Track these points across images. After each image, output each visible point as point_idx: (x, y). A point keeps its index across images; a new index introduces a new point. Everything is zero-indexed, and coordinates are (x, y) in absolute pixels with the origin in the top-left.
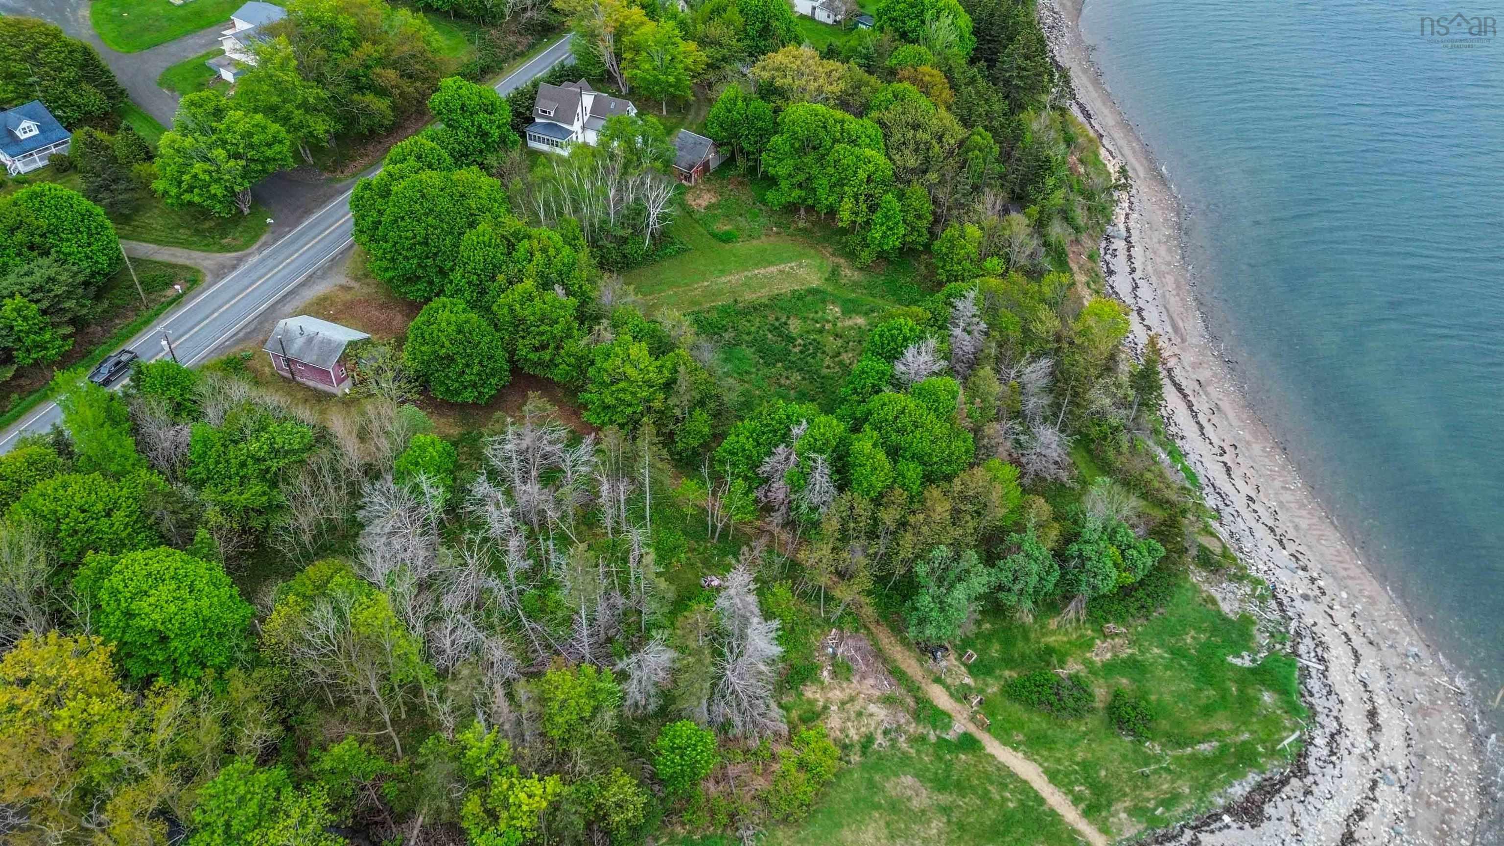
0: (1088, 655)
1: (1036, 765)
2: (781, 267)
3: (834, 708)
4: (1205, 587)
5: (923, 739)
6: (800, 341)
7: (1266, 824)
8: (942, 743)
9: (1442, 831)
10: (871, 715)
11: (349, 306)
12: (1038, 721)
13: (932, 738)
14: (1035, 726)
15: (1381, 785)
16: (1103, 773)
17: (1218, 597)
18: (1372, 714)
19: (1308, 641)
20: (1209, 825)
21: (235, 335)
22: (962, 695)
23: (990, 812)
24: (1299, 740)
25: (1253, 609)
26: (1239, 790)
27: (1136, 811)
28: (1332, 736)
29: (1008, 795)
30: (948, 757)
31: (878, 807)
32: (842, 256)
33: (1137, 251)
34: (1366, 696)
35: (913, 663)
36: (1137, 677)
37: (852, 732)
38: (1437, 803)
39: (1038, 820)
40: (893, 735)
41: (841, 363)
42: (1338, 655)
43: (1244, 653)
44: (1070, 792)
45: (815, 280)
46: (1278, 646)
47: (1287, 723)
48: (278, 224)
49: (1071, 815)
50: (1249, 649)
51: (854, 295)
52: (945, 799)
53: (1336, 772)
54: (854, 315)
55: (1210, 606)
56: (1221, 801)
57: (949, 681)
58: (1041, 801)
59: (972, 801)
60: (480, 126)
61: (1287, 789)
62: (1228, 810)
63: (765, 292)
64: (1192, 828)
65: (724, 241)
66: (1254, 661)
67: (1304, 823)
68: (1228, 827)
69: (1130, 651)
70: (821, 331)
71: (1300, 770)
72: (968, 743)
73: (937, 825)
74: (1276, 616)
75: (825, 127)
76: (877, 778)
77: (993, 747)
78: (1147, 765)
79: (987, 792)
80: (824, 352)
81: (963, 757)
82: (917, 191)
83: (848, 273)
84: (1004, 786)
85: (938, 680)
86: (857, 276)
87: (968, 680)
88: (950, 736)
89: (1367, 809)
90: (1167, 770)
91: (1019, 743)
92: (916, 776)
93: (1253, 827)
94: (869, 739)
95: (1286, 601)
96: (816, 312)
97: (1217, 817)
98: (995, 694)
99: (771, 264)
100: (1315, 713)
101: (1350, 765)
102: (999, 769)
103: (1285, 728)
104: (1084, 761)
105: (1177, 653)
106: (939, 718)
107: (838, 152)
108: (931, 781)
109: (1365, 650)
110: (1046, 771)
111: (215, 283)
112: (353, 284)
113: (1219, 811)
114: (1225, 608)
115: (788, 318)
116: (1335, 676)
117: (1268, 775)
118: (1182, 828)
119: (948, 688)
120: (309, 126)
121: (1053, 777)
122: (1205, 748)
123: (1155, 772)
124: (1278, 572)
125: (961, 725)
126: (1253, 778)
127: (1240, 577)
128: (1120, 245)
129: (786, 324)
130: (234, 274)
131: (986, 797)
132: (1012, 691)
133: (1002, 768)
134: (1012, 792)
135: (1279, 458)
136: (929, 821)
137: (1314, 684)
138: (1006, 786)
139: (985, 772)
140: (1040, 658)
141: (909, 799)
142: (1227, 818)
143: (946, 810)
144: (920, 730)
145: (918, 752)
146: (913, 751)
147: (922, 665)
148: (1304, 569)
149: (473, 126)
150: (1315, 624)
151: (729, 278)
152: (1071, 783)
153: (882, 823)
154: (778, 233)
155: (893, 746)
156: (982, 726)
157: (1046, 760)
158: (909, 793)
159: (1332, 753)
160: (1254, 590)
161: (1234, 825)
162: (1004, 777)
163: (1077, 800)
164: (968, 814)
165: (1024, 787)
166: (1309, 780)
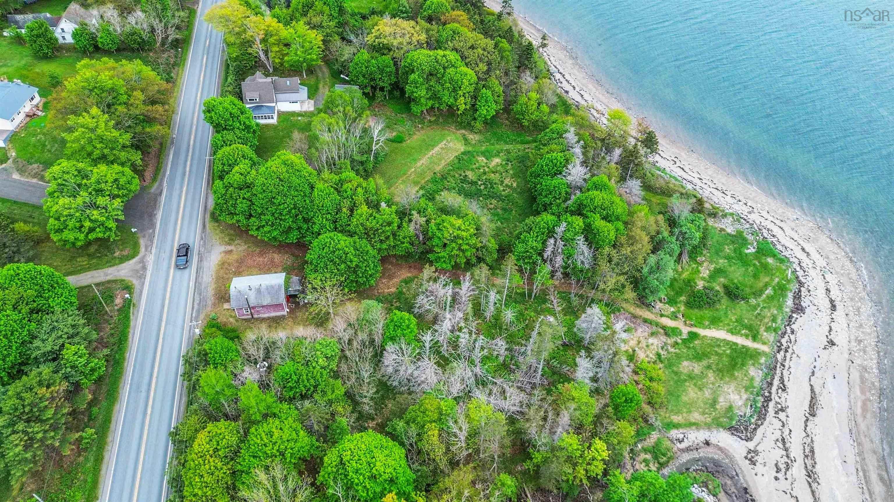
0: (701, 275)
1: (722, 331)
2: (440, 146)
3: (637, 349)
4: (716, 225)
5: (676, 343)
6: (480, 183)
7: (807, 311)
8: (683, 340)
9: (852, 282)
10: (652, 344)
11: (241, 262)
12: (707, 313)
13: (679, 341)
14: (709, 315)
15: (826, 276)
16: (746, 321)
17: (724, 227)
18: (803, 249)
19: (764, 230)
20: (791, 321)
21: (193, 308)
22: (674, 317)
23: (724, 359)
24: (792, 272)
25: (739, 227)
26: (790, 302)
27: (768, 329)
28: (799, 264)
29: (724, 348)
30: (692, 345)
31: (685, 380)
32: (462, 129)
33: (567, 77)
34: (796, 243)
35: (647, 313)
36: (725, 275)
37: (651, 355)
38: (844, 273)
39: (742, 353)
40: (665, 347)
41: (507, 186)
42: (776, 231)
43: (749, 246)
44: (742, 335)
45: (461, 147)
46: (758, 238)
47: (784, 267)
48: (142, 230)
49: (749, 343)
50: (750, 244)
51: (483, 148)
52: (705, 363)
53: (811, 278)
54: (492, 159)
55: (723, 232)
56: (788, 310)
57: (666, 313)
58: (736, 344)
59: (713, 359)
60: (244, 123)
61: (802, 293)
62: (792, 312)
63: (443, 163)
64: (788, 325)
65: (399, 142)
66: (754, 248)
67: (816, 304)
68: (797, 318)
69: (713, 266)
70: (485, 173)
71: (801, 284)
72: (693, 336)
73: (711, 374)
74: (748, 226)
75: (437, 62)
76: (675, 369)
77: (702, 332)
78: (757, 309)
79: (716, 352)
80: (495, 184)
81: (696, 342)
82: (494, 82)
83: (473, 137)
84: (719, 346)
85: (662, 316)
86: (477, 137)
87: (672, 309)
88: (685, 336)
89: (829, 287)
90: (765, 308)
91: (709, 325)
92: (687, 360)
93: (804, 314)
94: (659, 355)
95: (745, 217)
96: (475, 164)
97: (791, 317)
98: (684, 310)
99: (434, 146)
100: (788, 258)
101: (812, 273)
102: (712, 340)
103: (785, 270)
104: (736, 319)
105: (728, 258)
106: (675, 331)
107: (449, 74)
108: (693, 359)
109: (782, 225)
110: (728, 331)
111: (143, 284)
112: (229, 248)
113: (790, 314)
114: (729, 230)
115: (464, 172)
116: (783, 241)
117: (793, 291)
118: (785, 326)
119: (668, 317)
120: (130, 160)
121: (731, 332)
122: (769, 291)
123: (761, 310)
124: (733, 206)
125: (685, 330)
126: (790, 295)
127: (725, 216)
128: (558, 76)
129: (466, 176)
130: (149, 273)
131: (717, 354)
132: (689, 305)
133: (712, 339)
134: (724, 346)
135: (695, 155)
136: (707, 375)
137: (779, 247)
138: (719, 345)
139: (708, 344)
140: (686, 285)
141: (693, 371)
142: (794, 315)
143: (709, 367)
144: (673, 340)
145: (679, 349)
146: (677, 350)
147: (652, 313)
148: (740, 201)
149: (241, 125)
150: (761, 223)
151: (421, 162)
152: (740, 331)
153: (692, 386)
154: (422, 128)
155: (668, 353)
156: (691, 325)
157: (724, 327)
158: (691, 368)
159: (804, 271)
160: (733, 218)
161: (798, 317)
162: (717, 342)
163: (747, 336)
164: (717, 364)
165: (727, 342)
166: (806, 285)
